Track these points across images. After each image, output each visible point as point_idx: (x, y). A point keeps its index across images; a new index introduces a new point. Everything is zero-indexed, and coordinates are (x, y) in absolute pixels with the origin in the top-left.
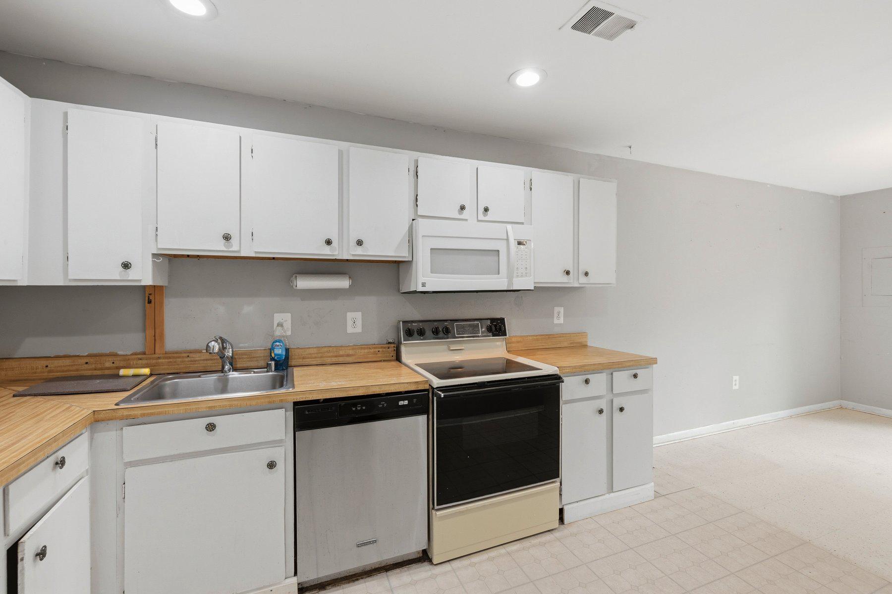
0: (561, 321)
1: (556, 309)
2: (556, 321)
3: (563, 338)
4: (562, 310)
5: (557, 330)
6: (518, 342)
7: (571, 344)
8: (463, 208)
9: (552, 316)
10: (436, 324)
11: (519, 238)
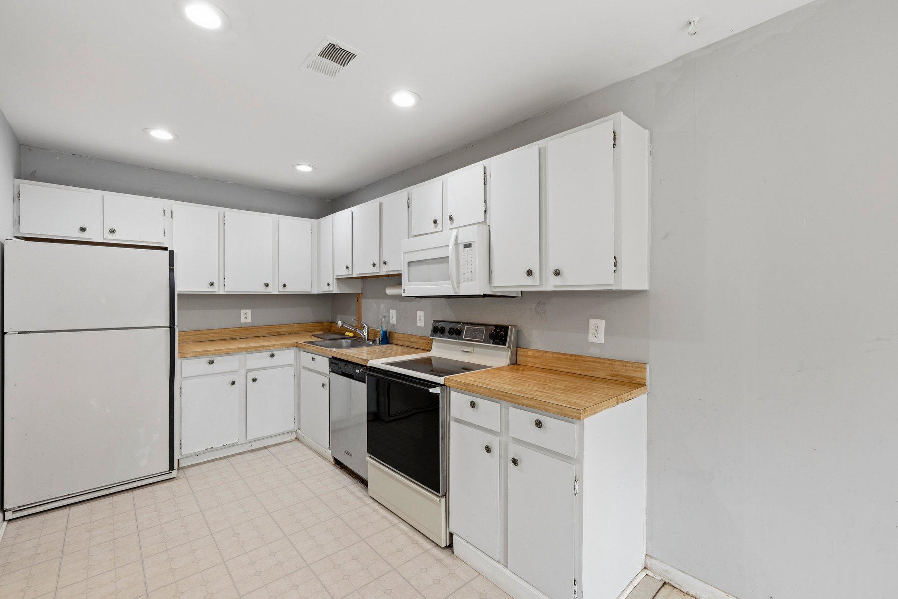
0: (601, 339)
1: (592, 322)
2: (592, 339)
3: (598, 365)
4: (602, 324)
5: (594, 352)
6: (535, 357)
7: (612, 376)
8: (435, 222)
9: (586, 331)
10: (452, 325)
11: (464, 239)
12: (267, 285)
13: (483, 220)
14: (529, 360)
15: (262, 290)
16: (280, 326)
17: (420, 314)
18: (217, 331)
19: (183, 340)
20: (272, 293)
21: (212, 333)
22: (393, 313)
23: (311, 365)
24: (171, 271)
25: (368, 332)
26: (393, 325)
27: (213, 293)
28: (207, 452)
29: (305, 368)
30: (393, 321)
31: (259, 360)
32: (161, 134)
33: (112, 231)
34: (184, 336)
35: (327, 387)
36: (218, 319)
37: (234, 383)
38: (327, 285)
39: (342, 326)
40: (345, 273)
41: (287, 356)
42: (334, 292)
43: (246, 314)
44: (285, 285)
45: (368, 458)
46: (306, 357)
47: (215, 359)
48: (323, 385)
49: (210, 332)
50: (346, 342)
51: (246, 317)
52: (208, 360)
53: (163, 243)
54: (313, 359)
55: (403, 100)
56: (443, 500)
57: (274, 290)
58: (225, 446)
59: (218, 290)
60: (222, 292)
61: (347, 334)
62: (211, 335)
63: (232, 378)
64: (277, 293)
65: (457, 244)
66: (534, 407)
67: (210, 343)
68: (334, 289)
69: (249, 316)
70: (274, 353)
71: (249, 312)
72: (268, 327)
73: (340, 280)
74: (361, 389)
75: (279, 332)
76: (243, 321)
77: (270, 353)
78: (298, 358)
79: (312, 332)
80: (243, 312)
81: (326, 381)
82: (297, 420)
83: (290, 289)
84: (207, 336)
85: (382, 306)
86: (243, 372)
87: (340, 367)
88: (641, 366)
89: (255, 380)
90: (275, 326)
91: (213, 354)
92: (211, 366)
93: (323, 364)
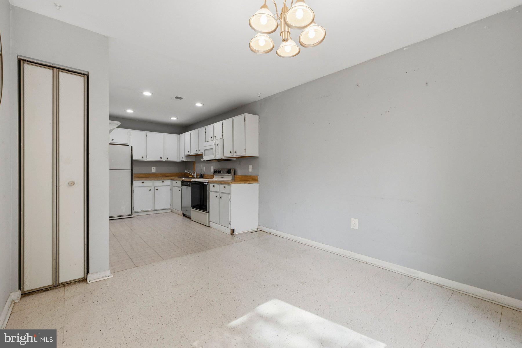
0: (251, 170)
1: (250, 166)
2: (249, 171)
5: (250, 174)
8: (212, 138)
9: (248, 168)
10: (219, 170)
11: (216, 143)
12: (161, 158)
13: (222, 138)
14: (237, 178)
15: (159, 160)
16: (166, 173)
17: (212, 167)
18: (144, 174)
19: (135, 175)
21: (142, 175)
22: (204, 168)
23: (176, 185)
24: (132, 152)
25: (196, 175)
26: (204, 172)
27: (143, 160)
28: (142, 212)
29: (174, 186)
30: (204, 171)
31: (158, 183)
33: (113, 140)
35: (181, 191)
37: (150, 190)
38: (182, 158)
39: (187, 172)
40: (188, 154)
41: (168, 182)
42: (185, 161)
44: (167, 158)
45: (191, 209)
46: (174, 182)
47: (144, 182)
48: (179, 190)
51: (154, 170)
52: (142, 182)
53: (127, 144)
54: (176, 183)
55: (199, 105)
56: (208, 213)
57: (164, 160)
58: (147, 211)
59: (145, 159)
61: (190, 176)
63: (150, 188)
65: (215, 144)
66: (223, 183)
68: (185, 160)
69: (155, 169)
70: (164, 181)
72: (161, 174)
73: (187, 156)
74: (189, 188)
77: (162, 181)
78: (172, 183)
80: (153, 168)
81: (180, 189)
82: (171, 204)
83: (169, 160)
84: (140, 176)
85: (201, 166)
86: (153, 187)
87: (184, 184)
88: (257, 177)
89: (157, 189)
90: (164, 173)
91: (144, 180)
92: (143, 184)
93: (179, 183)
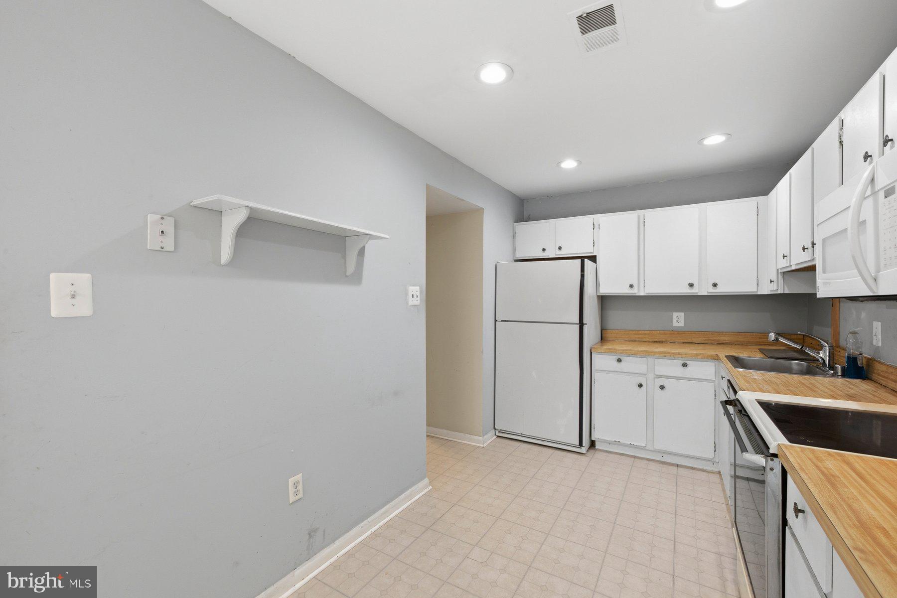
8: (866, 157)
12: (691, 285)
15: (687, 291)
16: (720, 333)
18: (647, 332)
19: (616, 337)
20: (699, 294)
21: (641, 334)
22: (877, 327)
24: (582, 276)
26: (877, 347)
27: (635, 295)
28: (615, 444)
30: (877, 340)
31: (669, 367)
32: (569, 164)
33: (560, 248)
34: (617, 334)
36: (647, 320)
37: (640, 386)
38: (770, 282)
39: (777, 339)
42: (780, 292)
43: (678, 317)
44: (715, 285)
47: (624, 358)
49: (640, 332)
50: (798, 364)
51: (678, 320)
52: (617, 357)
53: (593, 253)
54: (722, 377)
57: (703, 290)
58: (631, 446)
59: (635, 291)
60: (642, 294)
62: (640, 336)
63: (639, 380)
64: (706, 294)
67: (636, 343)
68: (780, 287)
69: (682, 319)
70: (688, 362)
71: (682, 315)
72: (704, 333)
75: (718, 341)
76: (675, 324)
77: (682, 362)
78: (717, 373)
79: (760, 345)
80: (675, 315)
82: (717, 449)
83: (722, 289)
84: (637, 336)
85: (863, 315)
86: (651, 376)
89: (662, 387)
90: (713, 333)
91: (621, 353)
92: (619, 364)
